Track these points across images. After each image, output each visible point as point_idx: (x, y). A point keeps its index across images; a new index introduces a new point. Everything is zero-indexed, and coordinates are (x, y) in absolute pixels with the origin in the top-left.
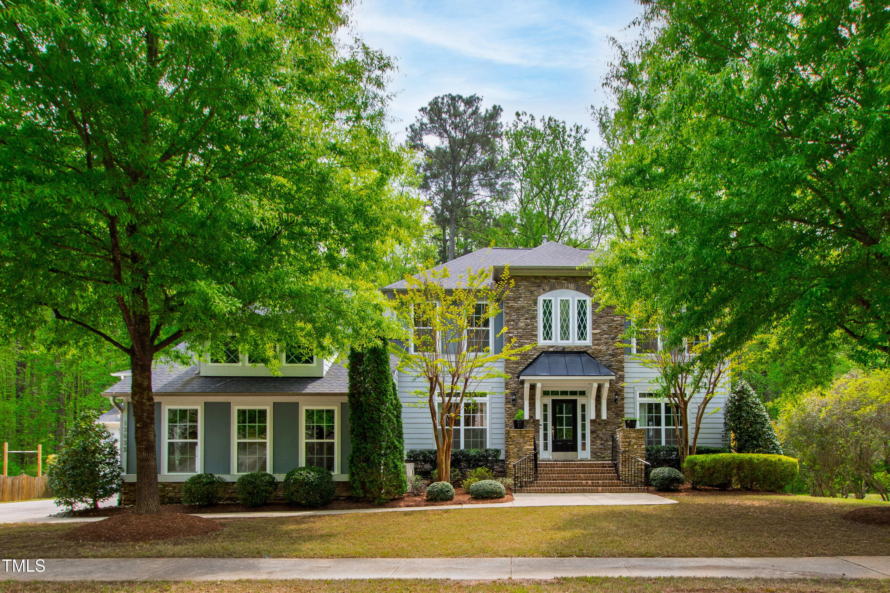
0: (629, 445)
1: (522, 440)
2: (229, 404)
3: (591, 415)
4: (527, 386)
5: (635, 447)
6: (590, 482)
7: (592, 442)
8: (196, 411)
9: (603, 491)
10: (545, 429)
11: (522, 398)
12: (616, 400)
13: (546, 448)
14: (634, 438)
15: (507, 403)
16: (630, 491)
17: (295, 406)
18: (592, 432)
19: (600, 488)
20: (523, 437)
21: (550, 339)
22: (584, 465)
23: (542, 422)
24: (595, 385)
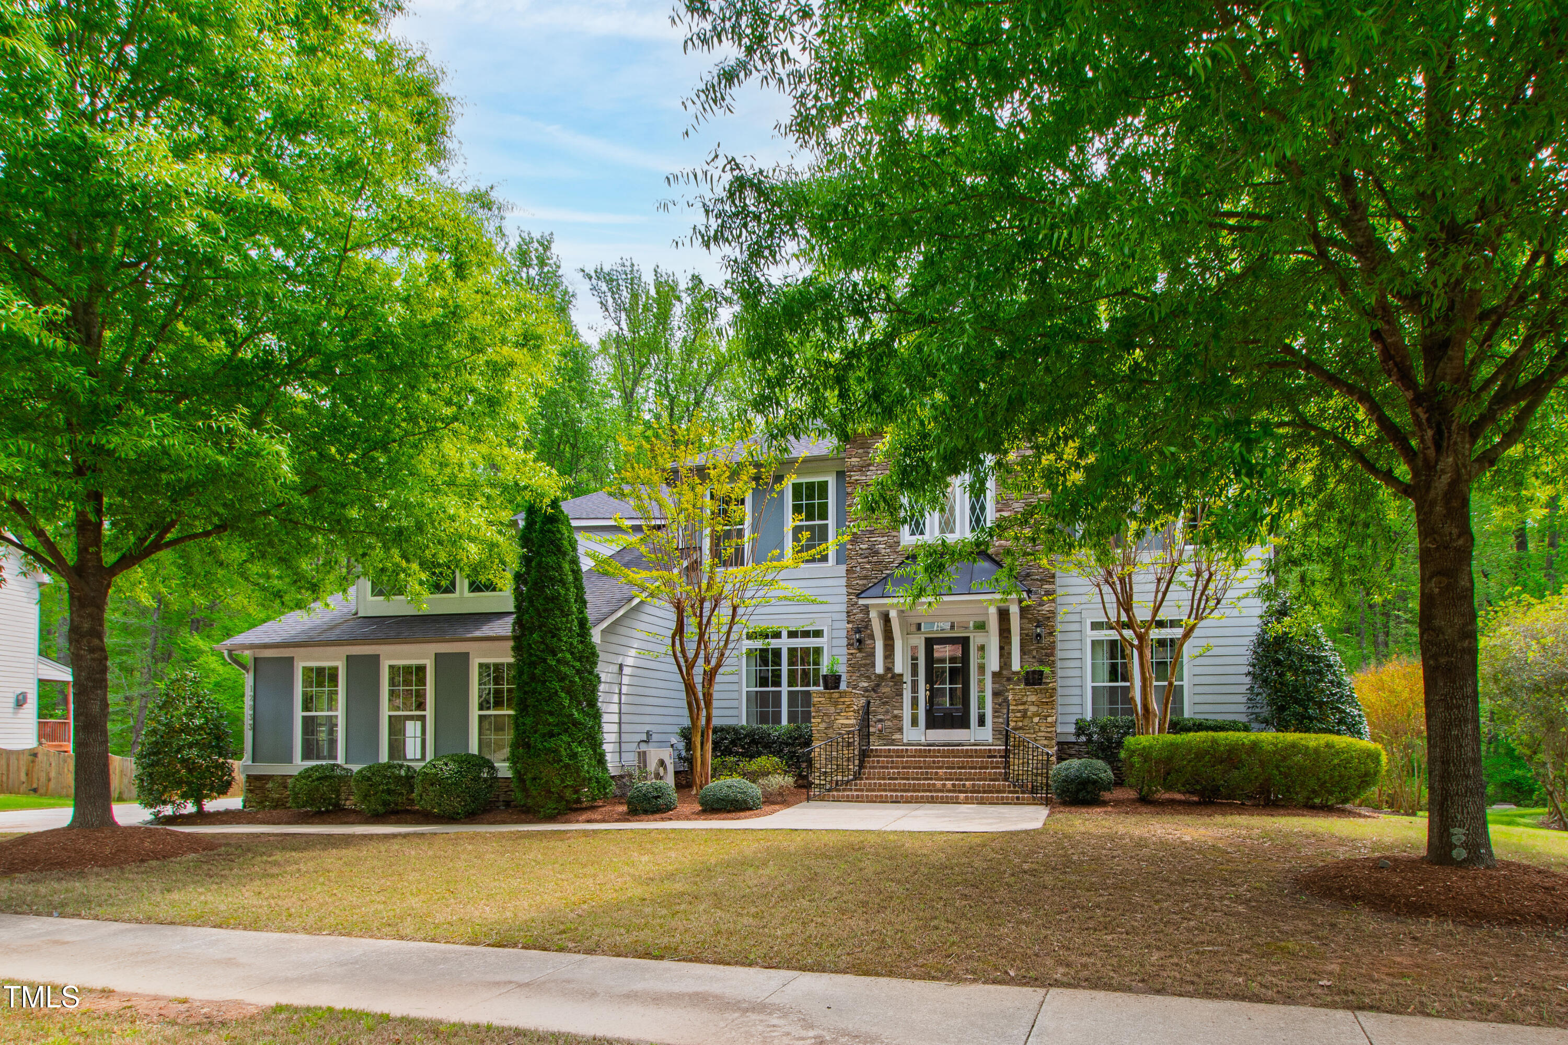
0: (1024, 716)
1: (832, 710)
2: (377, 657)
3: (993, 664)
4: (873, 615)
5: (1036, 720)
6: (949, 783)
7: (995, 711)
8: (336, 669)
9: (967, 801)
10: (915, 689)
11: (872, 637)
12: (1039, 635)
13: (914, 722)
14: (1033, 703)
15: (849, 645)
16: (1018, 802)
17: (464, 657)
18: (996, 694)
19: (962, 796)
20: (836, 704)
21: (922, 533)
22: (977, 753)
23: (907, 678)
24: (993, 611)
